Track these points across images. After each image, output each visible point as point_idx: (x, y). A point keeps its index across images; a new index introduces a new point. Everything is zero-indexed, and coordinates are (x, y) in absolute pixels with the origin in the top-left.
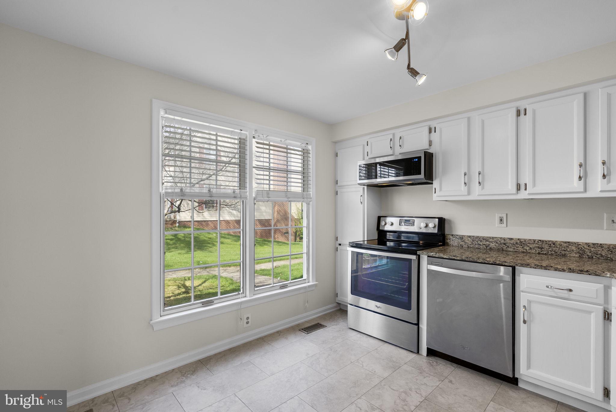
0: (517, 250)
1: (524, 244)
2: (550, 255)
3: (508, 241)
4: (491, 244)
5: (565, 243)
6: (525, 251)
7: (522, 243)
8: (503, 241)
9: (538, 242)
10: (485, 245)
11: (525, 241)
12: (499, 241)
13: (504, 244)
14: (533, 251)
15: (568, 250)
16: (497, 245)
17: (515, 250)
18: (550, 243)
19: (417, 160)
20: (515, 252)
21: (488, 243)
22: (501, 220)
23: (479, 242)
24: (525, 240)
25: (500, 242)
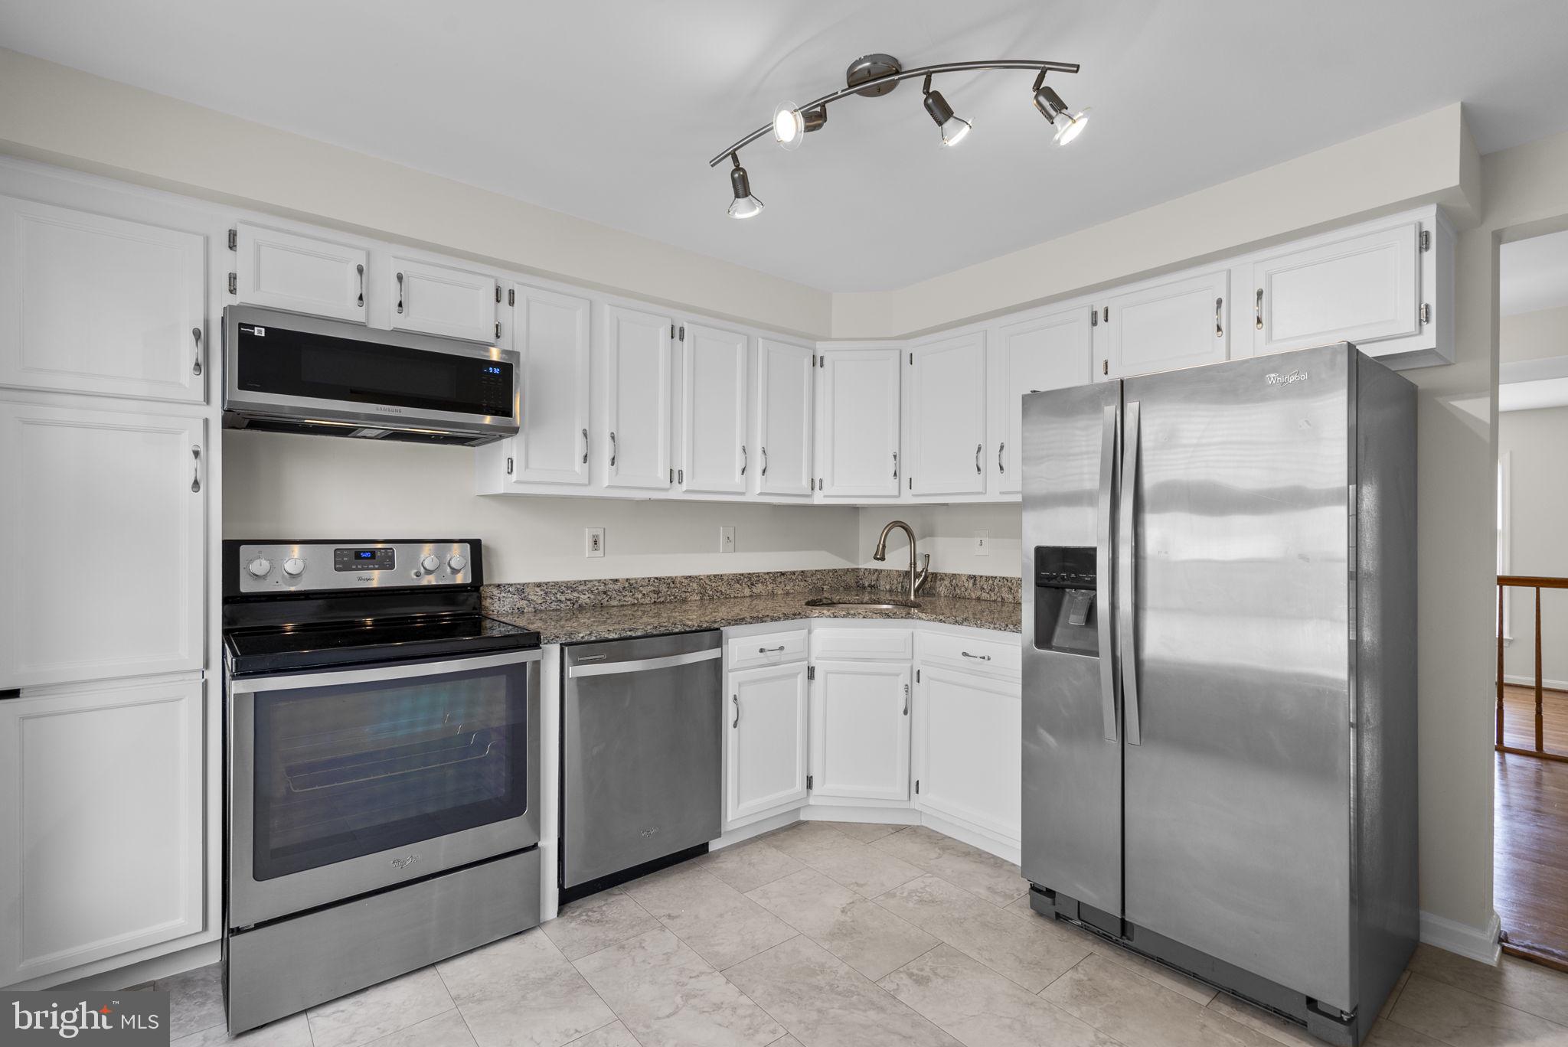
0: (625, 603)
1: (634, 588)
2: (668, 602)
3: (611, 586)
4: (582, 596)
5: (686, 578)
6: (636, 602)
7: (631, 585)
8: (602, 587)
9: (654, 581)
10: (570, 600)
11: (636, 583)
12: (595, 588)
13: (605, 593)
14: (647, 600)
15: (689, 590)
16: (593, 597)
17: (622, 603)
18: (669, 581)
19: (497, 371)
20: (622, 606)
21: (576, 594)
22: (596, 543)
23: (558, 596)
24: (636, 580)
25: (597, 589)
